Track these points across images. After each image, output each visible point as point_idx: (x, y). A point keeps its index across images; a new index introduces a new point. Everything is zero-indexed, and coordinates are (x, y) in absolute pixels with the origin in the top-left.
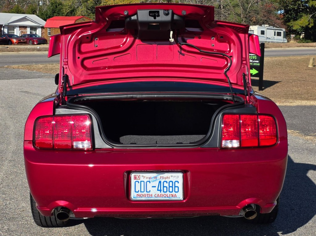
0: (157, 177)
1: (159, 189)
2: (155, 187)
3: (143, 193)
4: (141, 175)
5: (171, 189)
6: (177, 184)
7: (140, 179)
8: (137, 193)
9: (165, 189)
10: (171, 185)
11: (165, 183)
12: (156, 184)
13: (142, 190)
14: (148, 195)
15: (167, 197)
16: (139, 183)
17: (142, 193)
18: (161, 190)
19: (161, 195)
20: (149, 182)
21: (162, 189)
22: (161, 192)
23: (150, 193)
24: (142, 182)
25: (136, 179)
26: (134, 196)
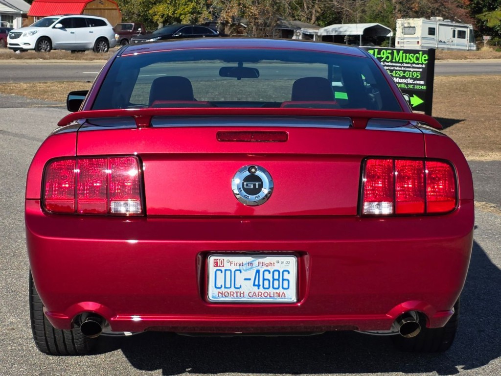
0: (253, 263)
1: (257, 283)
2: (250, 279)
3: (229, 290)
4: (226, 258)
5: (276, 282)
6: (286, 276)
7: (223, 266)
8: (219, 290)
9: (266, 282)
10: (276, 277)
11: (266, 273)
12: (252, 274)
13: (228, 285)
14: (237, 293)
15: (270, 296)
16: (222, 272)
17: (226, 290)
18: (259, 286)
19: (260, 294)
20: (239, 272)
21: (261, 283)
22: (259, 288)
23: (241, 290)
24: (227, 272)
25: (217, 266)
26: (213, 294)
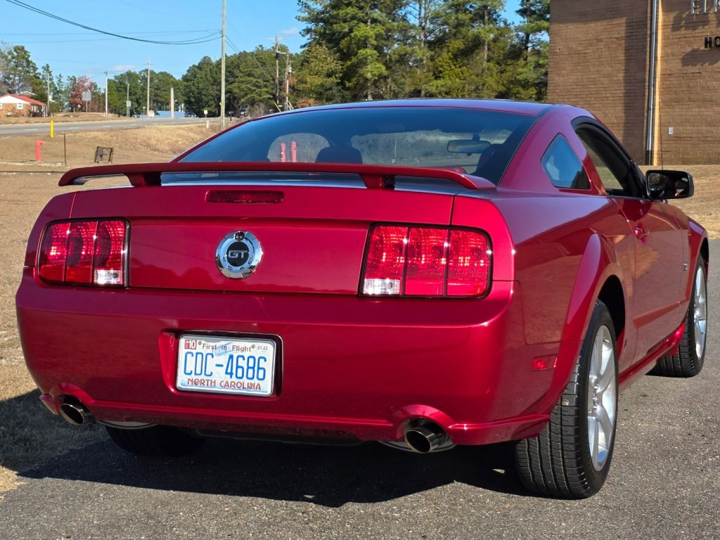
1: (229, 371)
2: (222, 366)
5: (251, 371)
7: (195, 349)
8: (189, 377)
9: (240, 370)
10: (251, 364)
11: (240, 359)
12: (223, 360)
13: (198, 372)
14: (208, 381)
15: (244, 388)
16: (193, 356)
17: (197, 377)
18: (231, 374)
19: (233, 384)
21: (234, 371)
22: (231, 377)
25: (188, 348)
